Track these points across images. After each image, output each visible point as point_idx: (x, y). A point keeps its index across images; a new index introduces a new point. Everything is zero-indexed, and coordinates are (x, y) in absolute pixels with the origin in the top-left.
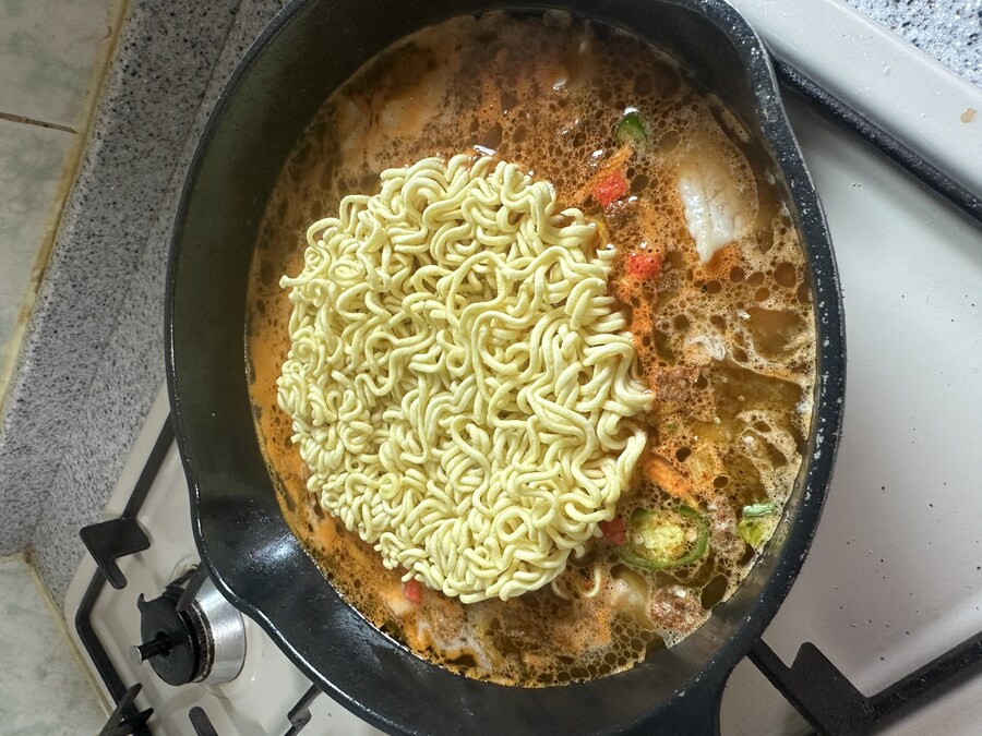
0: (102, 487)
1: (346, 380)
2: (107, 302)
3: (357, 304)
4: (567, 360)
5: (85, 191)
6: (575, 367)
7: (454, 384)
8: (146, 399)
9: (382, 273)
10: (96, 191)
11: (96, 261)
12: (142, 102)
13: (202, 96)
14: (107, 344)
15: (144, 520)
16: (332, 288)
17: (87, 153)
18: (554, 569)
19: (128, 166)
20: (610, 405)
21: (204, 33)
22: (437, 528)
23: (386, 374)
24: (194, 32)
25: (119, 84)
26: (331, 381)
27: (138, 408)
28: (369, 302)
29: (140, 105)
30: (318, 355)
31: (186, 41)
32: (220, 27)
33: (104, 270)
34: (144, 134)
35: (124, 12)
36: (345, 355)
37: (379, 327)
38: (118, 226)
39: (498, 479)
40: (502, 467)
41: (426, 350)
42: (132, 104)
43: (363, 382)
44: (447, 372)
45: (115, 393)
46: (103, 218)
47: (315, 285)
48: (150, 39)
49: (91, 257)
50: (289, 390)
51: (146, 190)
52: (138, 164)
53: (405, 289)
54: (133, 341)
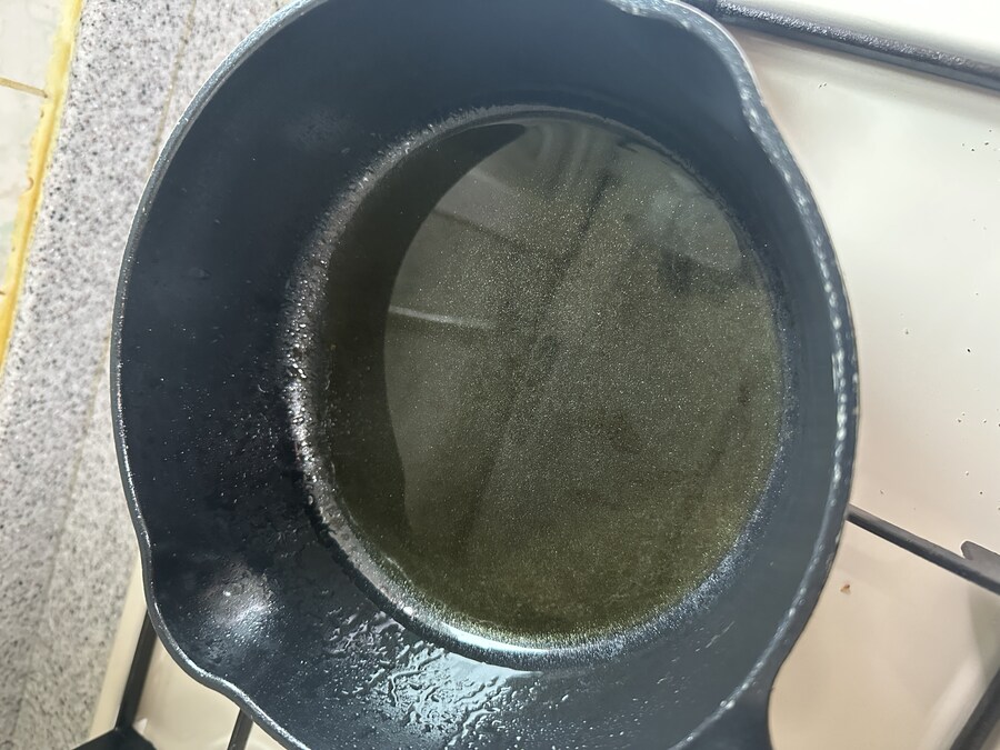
0: (79, 707)
2: (58, 480)
5: (21, 354)
8: (120, 578)
10: (33, 351)
11: (39, 432)
12: (74, 247)
14: (63, 530)
15: (142, 727)
17: (19, 312)
19: (65, 319)
21: (129, 168)
24: (119, 169)
25: (48, 233)
27: (112, 591)
29: (70, 249)
31: (111, 178)
32: (144, 160)
33: (49, 442)
34: (78, 280)
35: (44, 159)
38: (61, 387)
42: (63, 251)
45: (80, 585)
46: (44, 381)
48: (74, 181)
49: (34, 429)
51: (87, 342)
52: (76, 314)
54: (94, 516)
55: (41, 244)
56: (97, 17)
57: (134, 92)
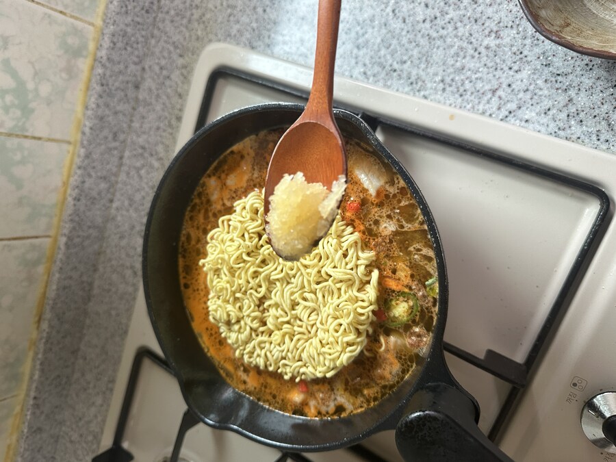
0: (90, 438)
1: (243, 296)
3: (240, 259)
4: (336, 251)
6: (340, 252)
7: (292, 279)
8: (110, 372)
9: (248, 243)
10: (66, 263)
11: (68, 302)
12: (84, 212)
13: (111, 201)
14: (79, 349)
15: (126, 445)
16: (226, 257)
17: (59, 245)
18: (362, 342)
19: (80, 247)
20: (359, 262)
22: (305, 347)
23: (260, 286)
25: (72, 207)
26: (236, 299)
27: (106, 379)
28: (245, 257)
29: (83, 214)
30: (227, 289)
31: (101, 178)
32: (116, 167)
33: (73, 306)
34: (86, 227)
35: (69, 173)
36: (240, 285)
37: (252, 267)
38: (78, 279)
39: (325, 311)
40: (325, 306)
41: (276, 269)
43: (251, 294)
44: (288, 274)
45: (89, 376)
46: (71, 277)
47: (219, 258)
48: (84, 182)
50: (216, 311)
52: (85, 244)
53: (258, 247)
54: (95, 341)
55: (70, 212)
56: (94, 106)
57: (110, 137)
